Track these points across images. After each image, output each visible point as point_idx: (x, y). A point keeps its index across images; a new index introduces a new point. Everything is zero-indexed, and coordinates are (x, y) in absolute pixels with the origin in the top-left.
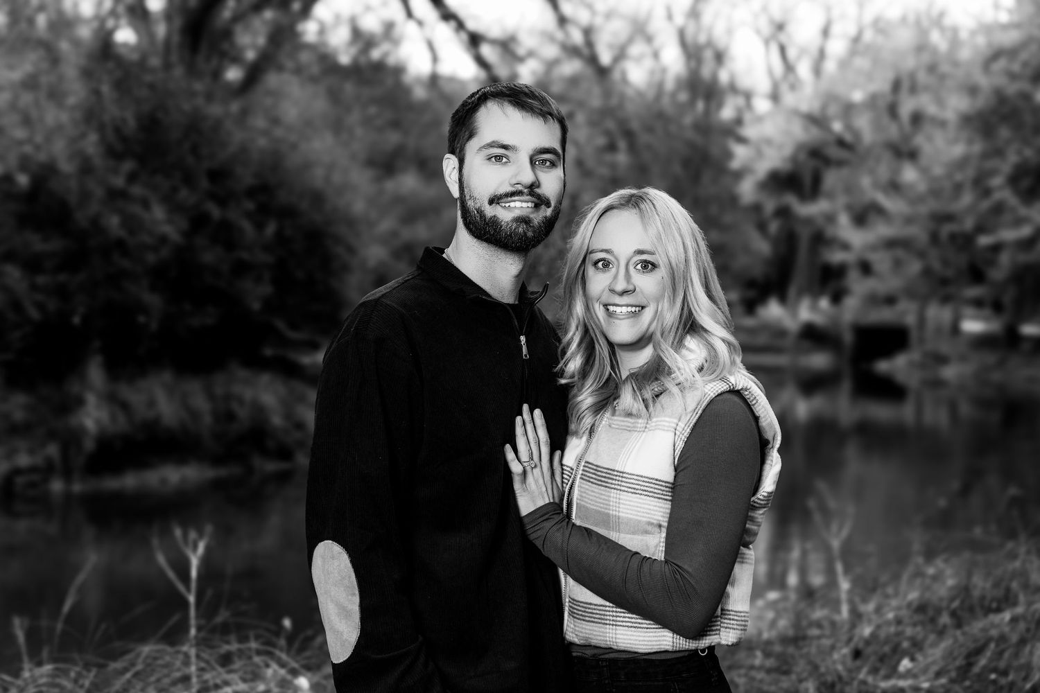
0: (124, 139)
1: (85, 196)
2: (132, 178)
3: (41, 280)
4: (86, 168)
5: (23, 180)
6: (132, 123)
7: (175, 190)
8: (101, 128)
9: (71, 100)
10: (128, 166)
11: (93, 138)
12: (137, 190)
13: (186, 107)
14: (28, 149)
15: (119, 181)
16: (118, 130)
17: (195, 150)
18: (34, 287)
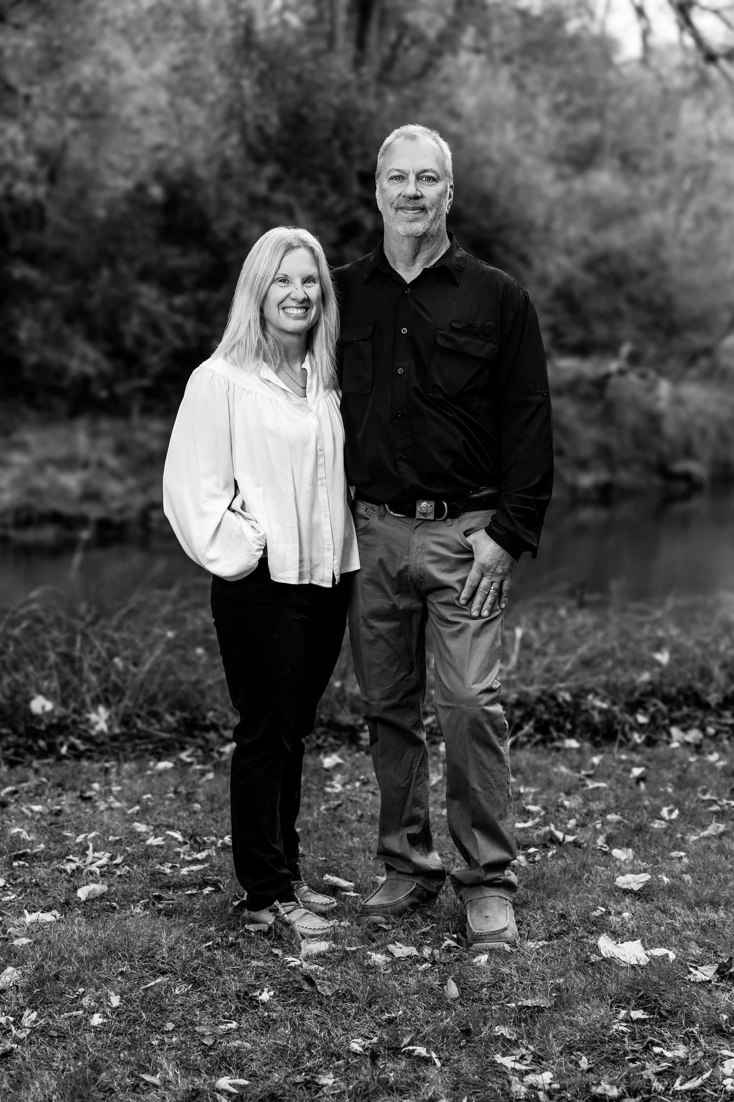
0: (266, 140)
1: (224, 205)
2: (275, 183)
3: (178, 301)
4: (226, 173)
5: (156, 192)
6: (275, 120)
7: (322, 195)
8: (243, 129)
9: (210, 97)
10: (270, 170)
11: (235, 139)
12: (280, 197)
13: (336, 101)
14: (162, 155)
15: (261, 188)
16: (260, 129)
17: (345, 148)
18: (172, 308)
